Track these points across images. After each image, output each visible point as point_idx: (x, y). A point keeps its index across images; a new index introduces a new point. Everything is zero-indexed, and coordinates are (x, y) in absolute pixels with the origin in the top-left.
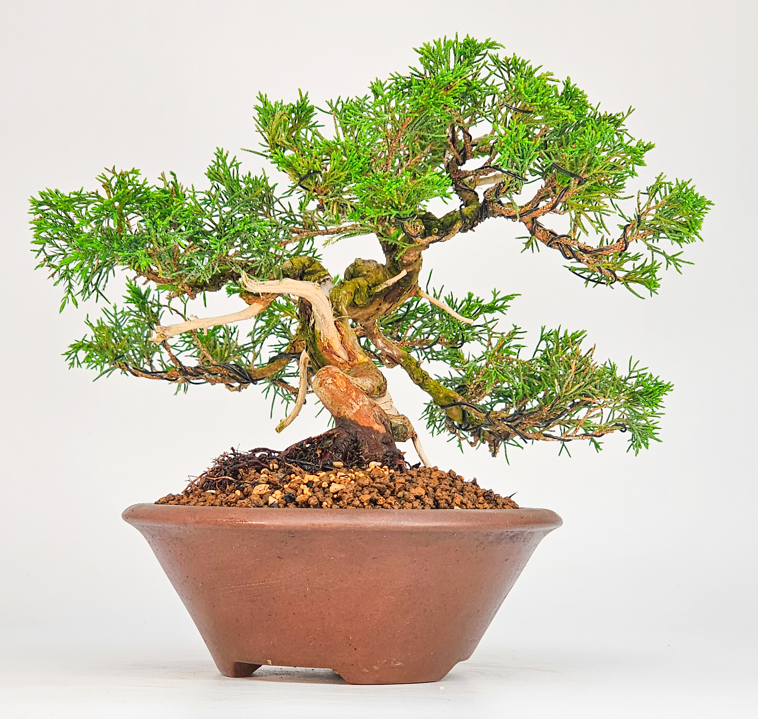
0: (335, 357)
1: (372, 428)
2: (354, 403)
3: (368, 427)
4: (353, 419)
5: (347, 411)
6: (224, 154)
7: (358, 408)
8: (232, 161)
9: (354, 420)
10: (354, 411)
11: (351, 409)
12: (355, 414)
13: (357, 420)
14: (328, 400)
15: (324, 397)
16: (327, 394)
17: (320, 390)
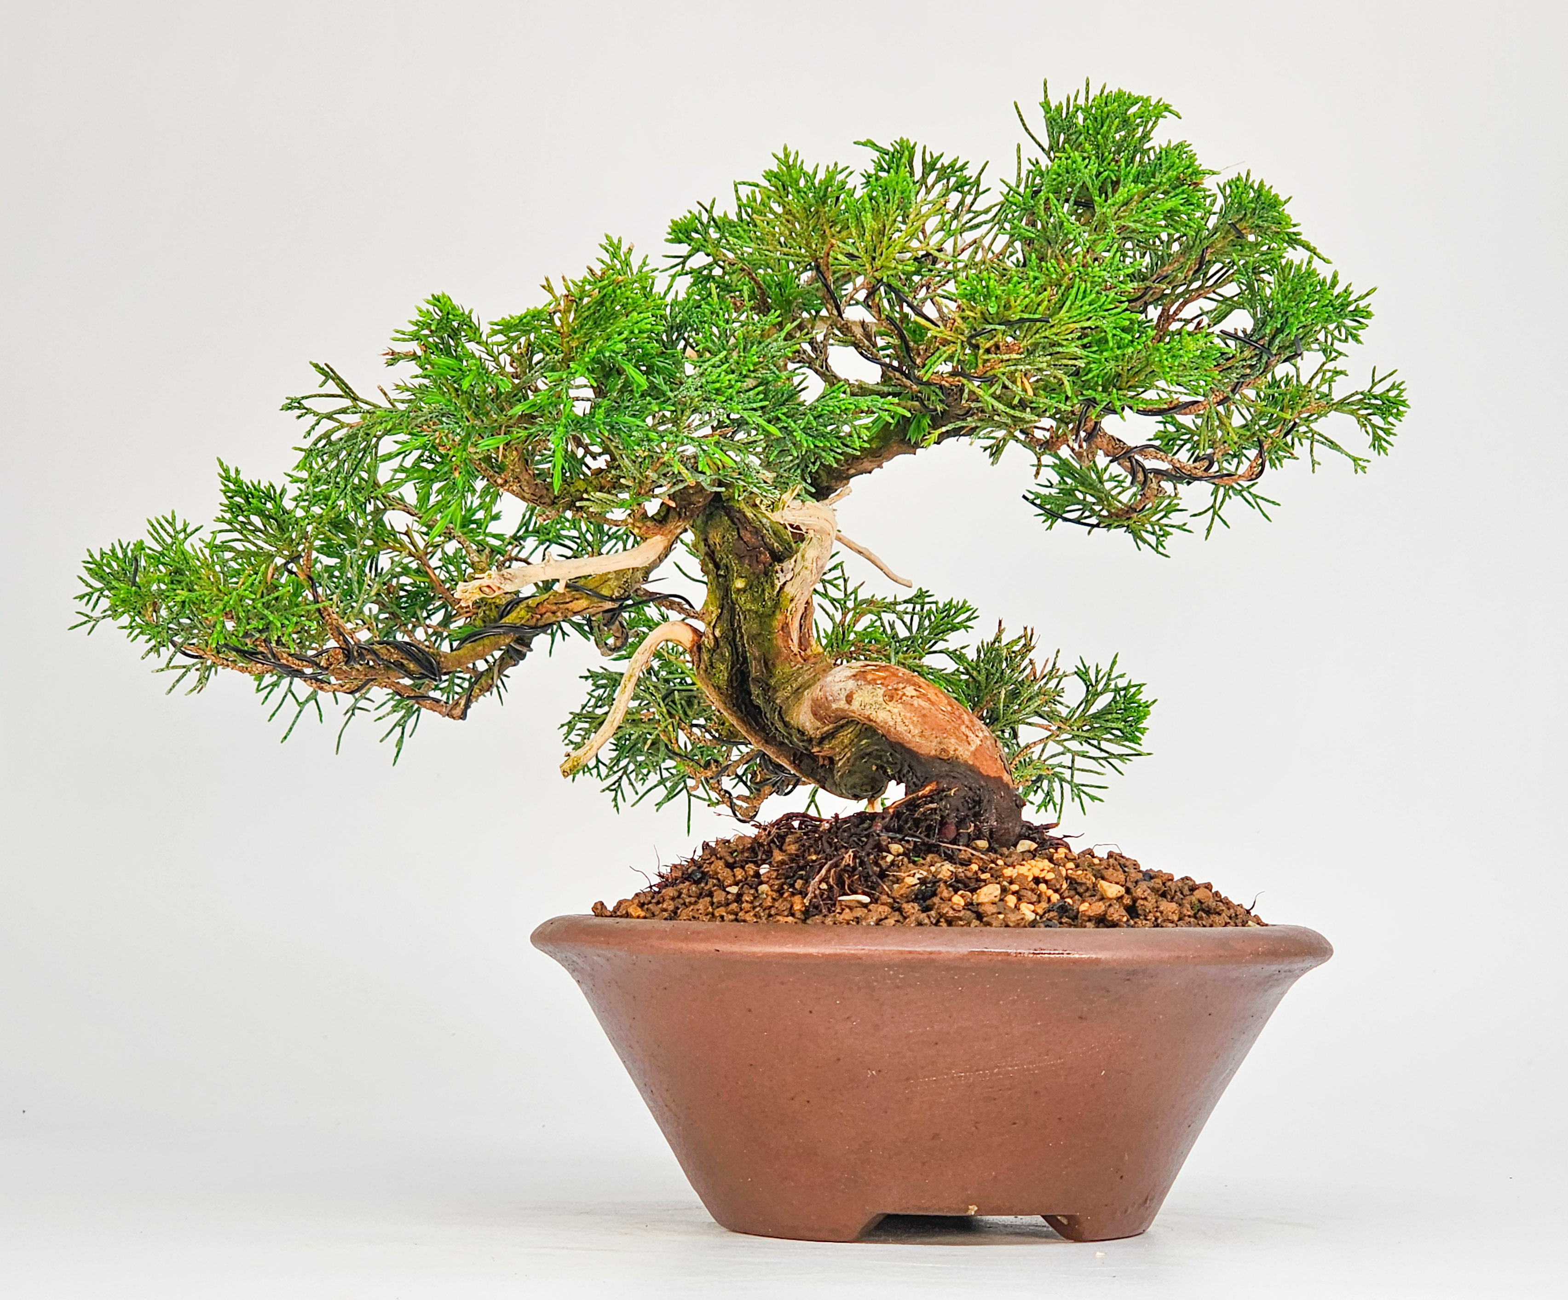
2: (970, 734)
3: (995, 777)
4: (971, 763)
5: (960, 749)
6: (624, 249)
7: (979, 743)
8: (640, 263)
9: (973, 765)
10: (973, 748)
11: (966, 744)
12: (974, 753)
13: (978, 764)
14: (911, 727)
15: (899, 720)
16: (908, 715)
17: (888, 708)
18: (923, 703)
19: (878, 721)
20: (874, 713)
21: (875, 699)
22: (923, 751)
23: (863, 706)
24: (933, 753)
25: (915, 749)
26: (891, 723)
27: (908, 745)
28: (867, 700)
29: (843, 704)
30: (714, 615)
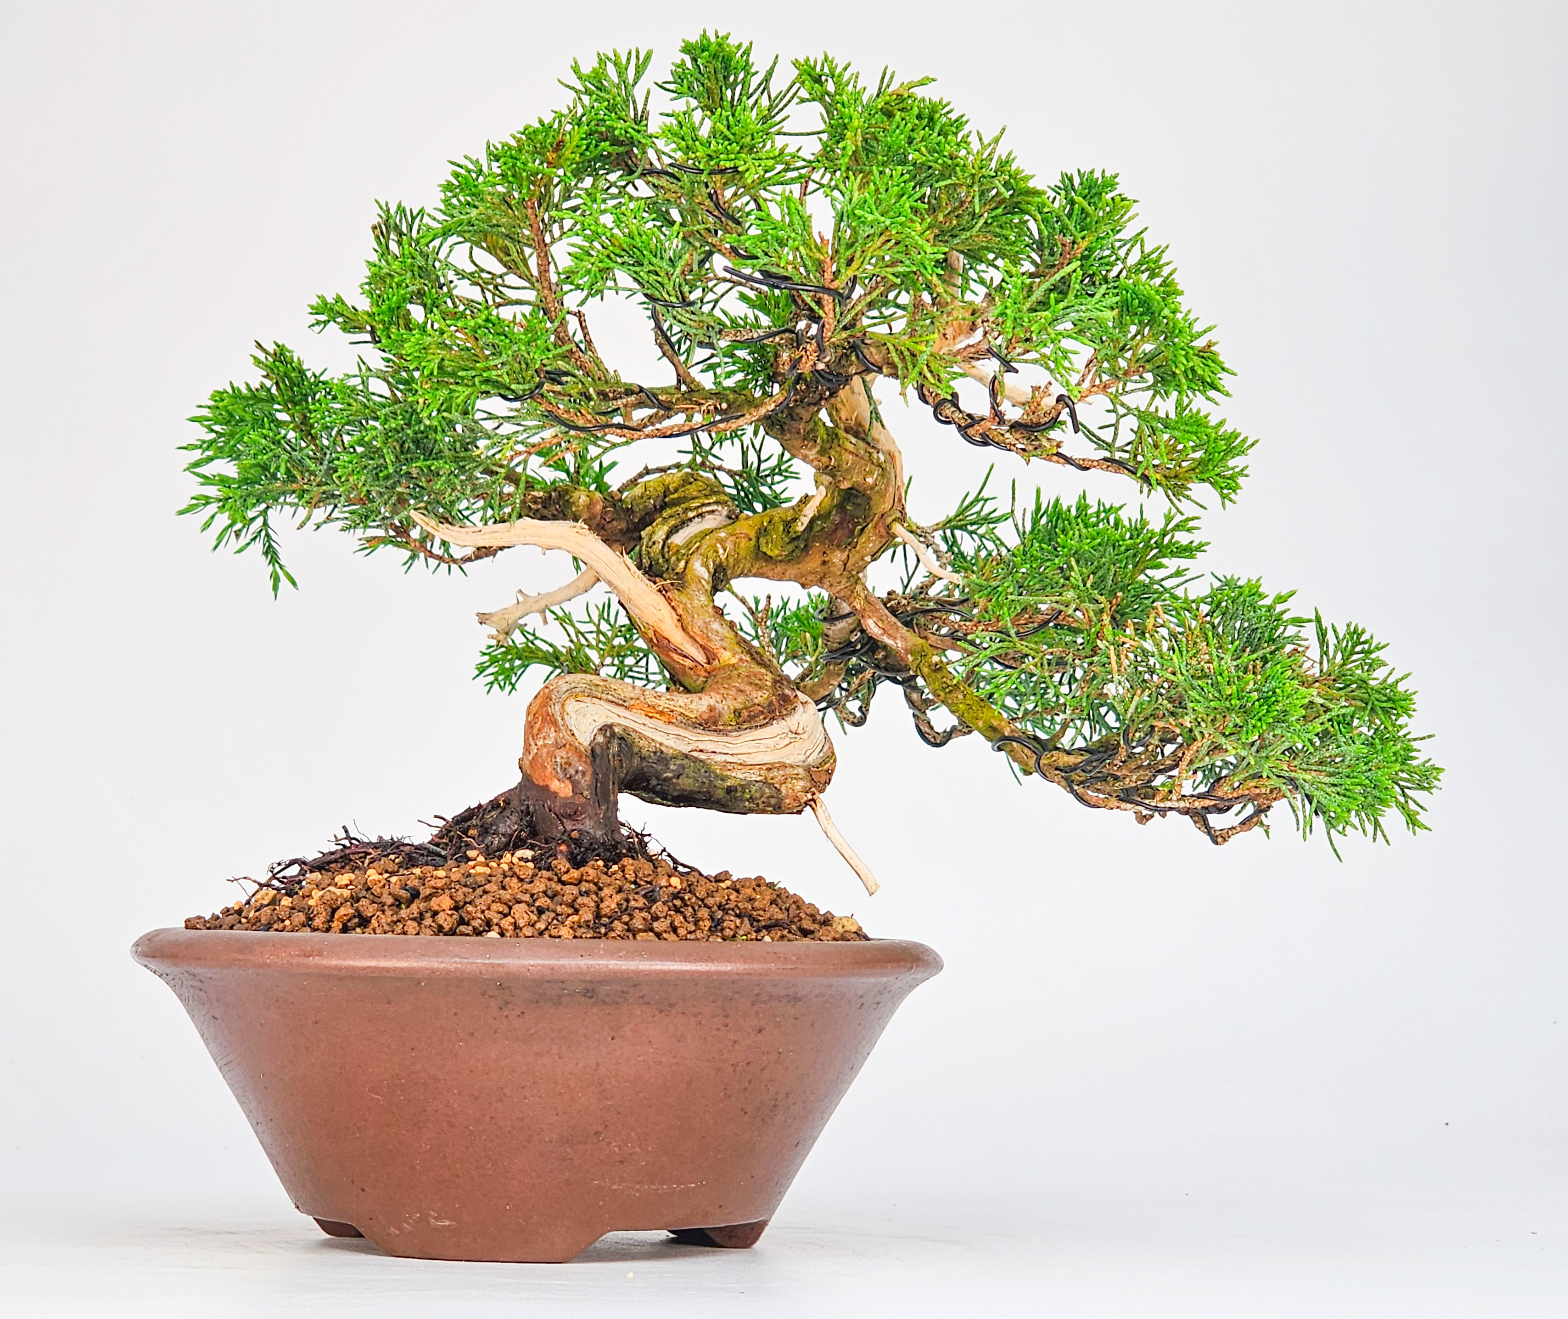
0: (676, 657)
1: (547, 787)
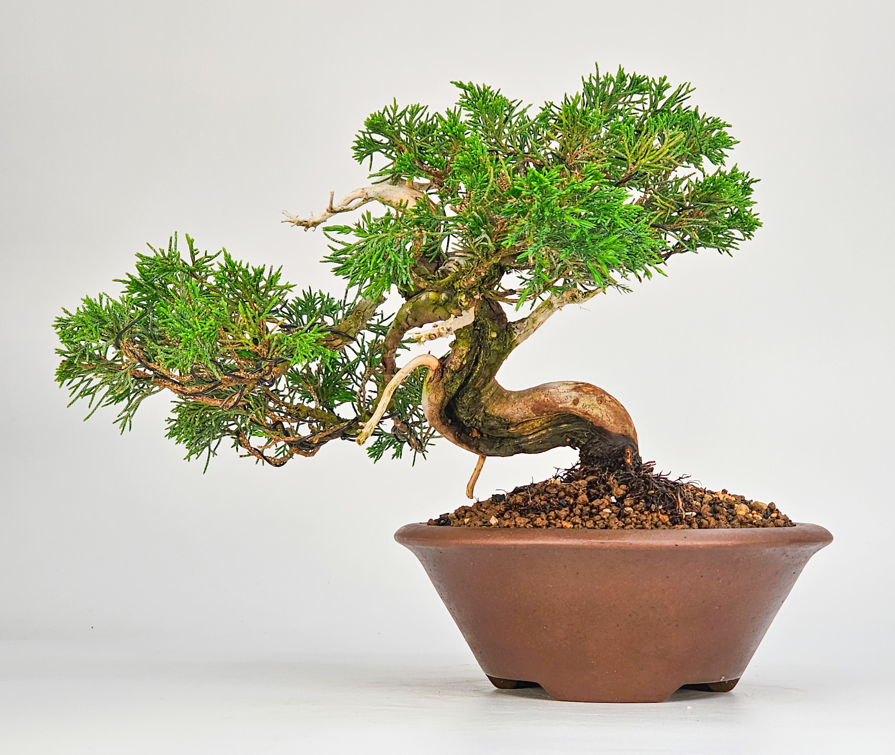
4: (633, 437)
5: (630, 430)
9: (634, 439)
11: (631, 427)
12: (633, 432)
14: (610, 418)
15: (605, 414)
16: (609, 411)
17: (599, 407)
18: (614, 405)
19: (593, 414)
20: (591, 410)
21: (592, 402)
22: (614, 431)
23: (584, 406)
24: (620, 432)
25: (610, 430)
26: (600, 416)
27: (606, 428)
28: (587, 403)
29: (569, 404)
30: (464, 352)
